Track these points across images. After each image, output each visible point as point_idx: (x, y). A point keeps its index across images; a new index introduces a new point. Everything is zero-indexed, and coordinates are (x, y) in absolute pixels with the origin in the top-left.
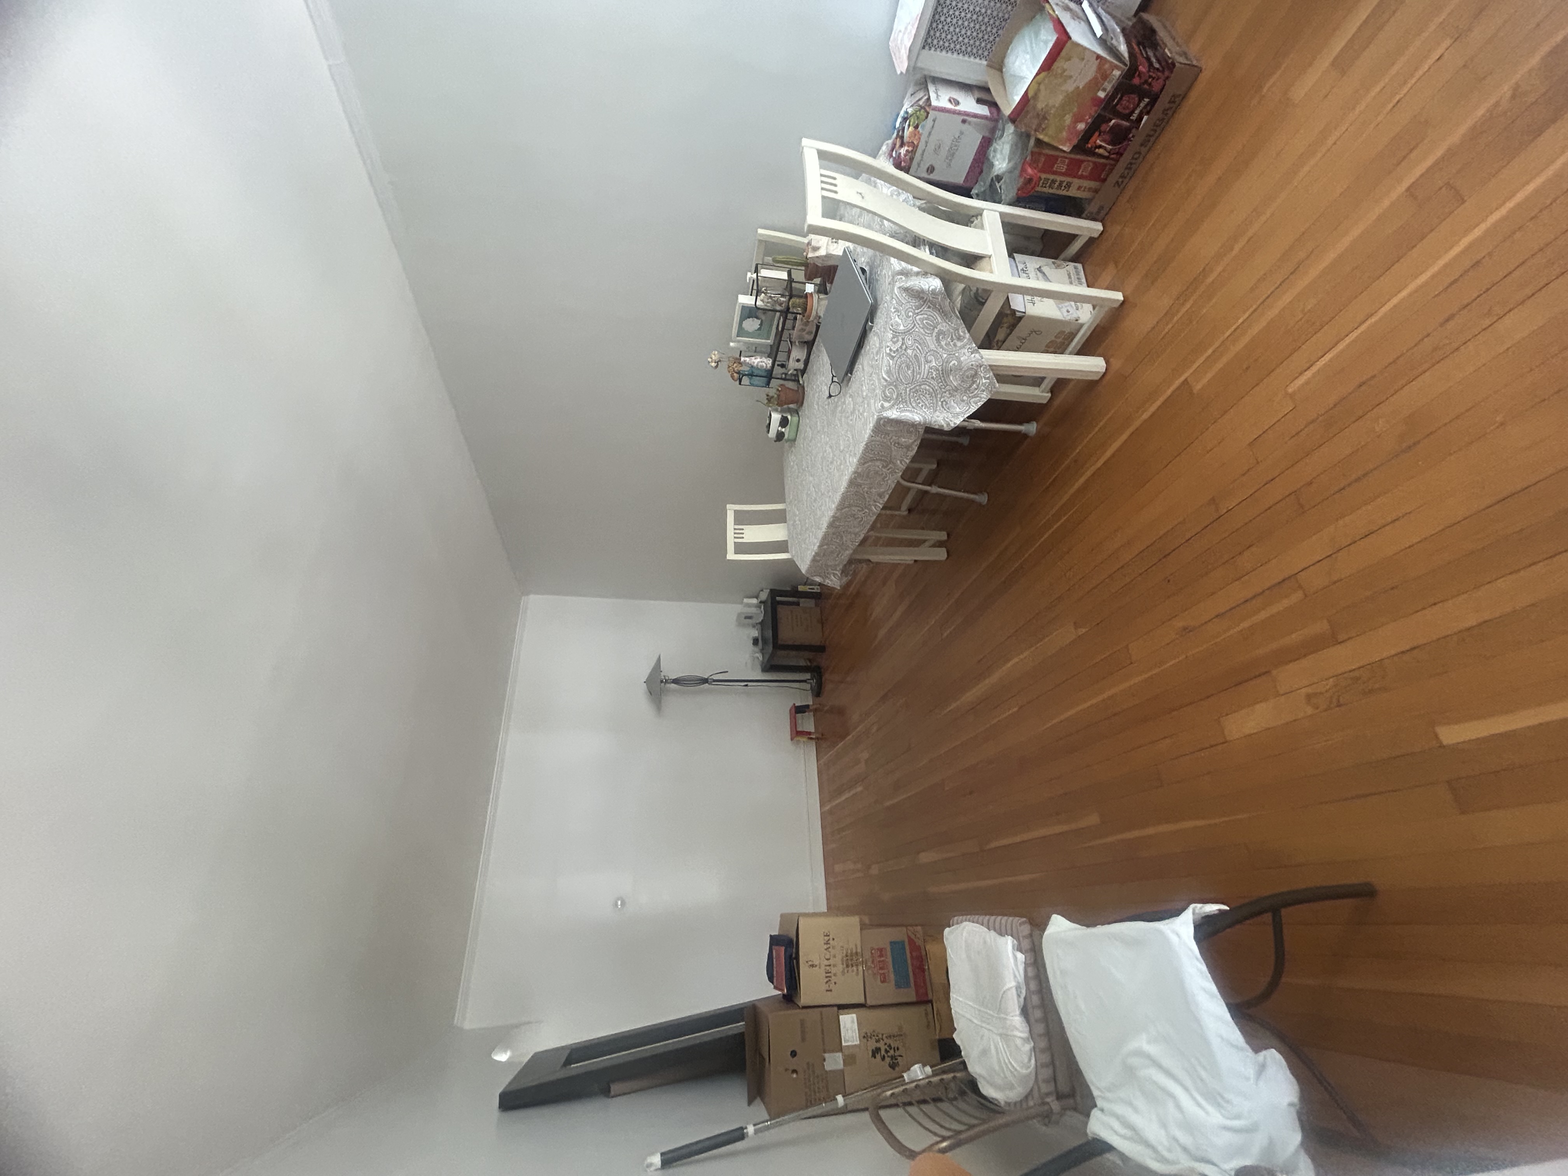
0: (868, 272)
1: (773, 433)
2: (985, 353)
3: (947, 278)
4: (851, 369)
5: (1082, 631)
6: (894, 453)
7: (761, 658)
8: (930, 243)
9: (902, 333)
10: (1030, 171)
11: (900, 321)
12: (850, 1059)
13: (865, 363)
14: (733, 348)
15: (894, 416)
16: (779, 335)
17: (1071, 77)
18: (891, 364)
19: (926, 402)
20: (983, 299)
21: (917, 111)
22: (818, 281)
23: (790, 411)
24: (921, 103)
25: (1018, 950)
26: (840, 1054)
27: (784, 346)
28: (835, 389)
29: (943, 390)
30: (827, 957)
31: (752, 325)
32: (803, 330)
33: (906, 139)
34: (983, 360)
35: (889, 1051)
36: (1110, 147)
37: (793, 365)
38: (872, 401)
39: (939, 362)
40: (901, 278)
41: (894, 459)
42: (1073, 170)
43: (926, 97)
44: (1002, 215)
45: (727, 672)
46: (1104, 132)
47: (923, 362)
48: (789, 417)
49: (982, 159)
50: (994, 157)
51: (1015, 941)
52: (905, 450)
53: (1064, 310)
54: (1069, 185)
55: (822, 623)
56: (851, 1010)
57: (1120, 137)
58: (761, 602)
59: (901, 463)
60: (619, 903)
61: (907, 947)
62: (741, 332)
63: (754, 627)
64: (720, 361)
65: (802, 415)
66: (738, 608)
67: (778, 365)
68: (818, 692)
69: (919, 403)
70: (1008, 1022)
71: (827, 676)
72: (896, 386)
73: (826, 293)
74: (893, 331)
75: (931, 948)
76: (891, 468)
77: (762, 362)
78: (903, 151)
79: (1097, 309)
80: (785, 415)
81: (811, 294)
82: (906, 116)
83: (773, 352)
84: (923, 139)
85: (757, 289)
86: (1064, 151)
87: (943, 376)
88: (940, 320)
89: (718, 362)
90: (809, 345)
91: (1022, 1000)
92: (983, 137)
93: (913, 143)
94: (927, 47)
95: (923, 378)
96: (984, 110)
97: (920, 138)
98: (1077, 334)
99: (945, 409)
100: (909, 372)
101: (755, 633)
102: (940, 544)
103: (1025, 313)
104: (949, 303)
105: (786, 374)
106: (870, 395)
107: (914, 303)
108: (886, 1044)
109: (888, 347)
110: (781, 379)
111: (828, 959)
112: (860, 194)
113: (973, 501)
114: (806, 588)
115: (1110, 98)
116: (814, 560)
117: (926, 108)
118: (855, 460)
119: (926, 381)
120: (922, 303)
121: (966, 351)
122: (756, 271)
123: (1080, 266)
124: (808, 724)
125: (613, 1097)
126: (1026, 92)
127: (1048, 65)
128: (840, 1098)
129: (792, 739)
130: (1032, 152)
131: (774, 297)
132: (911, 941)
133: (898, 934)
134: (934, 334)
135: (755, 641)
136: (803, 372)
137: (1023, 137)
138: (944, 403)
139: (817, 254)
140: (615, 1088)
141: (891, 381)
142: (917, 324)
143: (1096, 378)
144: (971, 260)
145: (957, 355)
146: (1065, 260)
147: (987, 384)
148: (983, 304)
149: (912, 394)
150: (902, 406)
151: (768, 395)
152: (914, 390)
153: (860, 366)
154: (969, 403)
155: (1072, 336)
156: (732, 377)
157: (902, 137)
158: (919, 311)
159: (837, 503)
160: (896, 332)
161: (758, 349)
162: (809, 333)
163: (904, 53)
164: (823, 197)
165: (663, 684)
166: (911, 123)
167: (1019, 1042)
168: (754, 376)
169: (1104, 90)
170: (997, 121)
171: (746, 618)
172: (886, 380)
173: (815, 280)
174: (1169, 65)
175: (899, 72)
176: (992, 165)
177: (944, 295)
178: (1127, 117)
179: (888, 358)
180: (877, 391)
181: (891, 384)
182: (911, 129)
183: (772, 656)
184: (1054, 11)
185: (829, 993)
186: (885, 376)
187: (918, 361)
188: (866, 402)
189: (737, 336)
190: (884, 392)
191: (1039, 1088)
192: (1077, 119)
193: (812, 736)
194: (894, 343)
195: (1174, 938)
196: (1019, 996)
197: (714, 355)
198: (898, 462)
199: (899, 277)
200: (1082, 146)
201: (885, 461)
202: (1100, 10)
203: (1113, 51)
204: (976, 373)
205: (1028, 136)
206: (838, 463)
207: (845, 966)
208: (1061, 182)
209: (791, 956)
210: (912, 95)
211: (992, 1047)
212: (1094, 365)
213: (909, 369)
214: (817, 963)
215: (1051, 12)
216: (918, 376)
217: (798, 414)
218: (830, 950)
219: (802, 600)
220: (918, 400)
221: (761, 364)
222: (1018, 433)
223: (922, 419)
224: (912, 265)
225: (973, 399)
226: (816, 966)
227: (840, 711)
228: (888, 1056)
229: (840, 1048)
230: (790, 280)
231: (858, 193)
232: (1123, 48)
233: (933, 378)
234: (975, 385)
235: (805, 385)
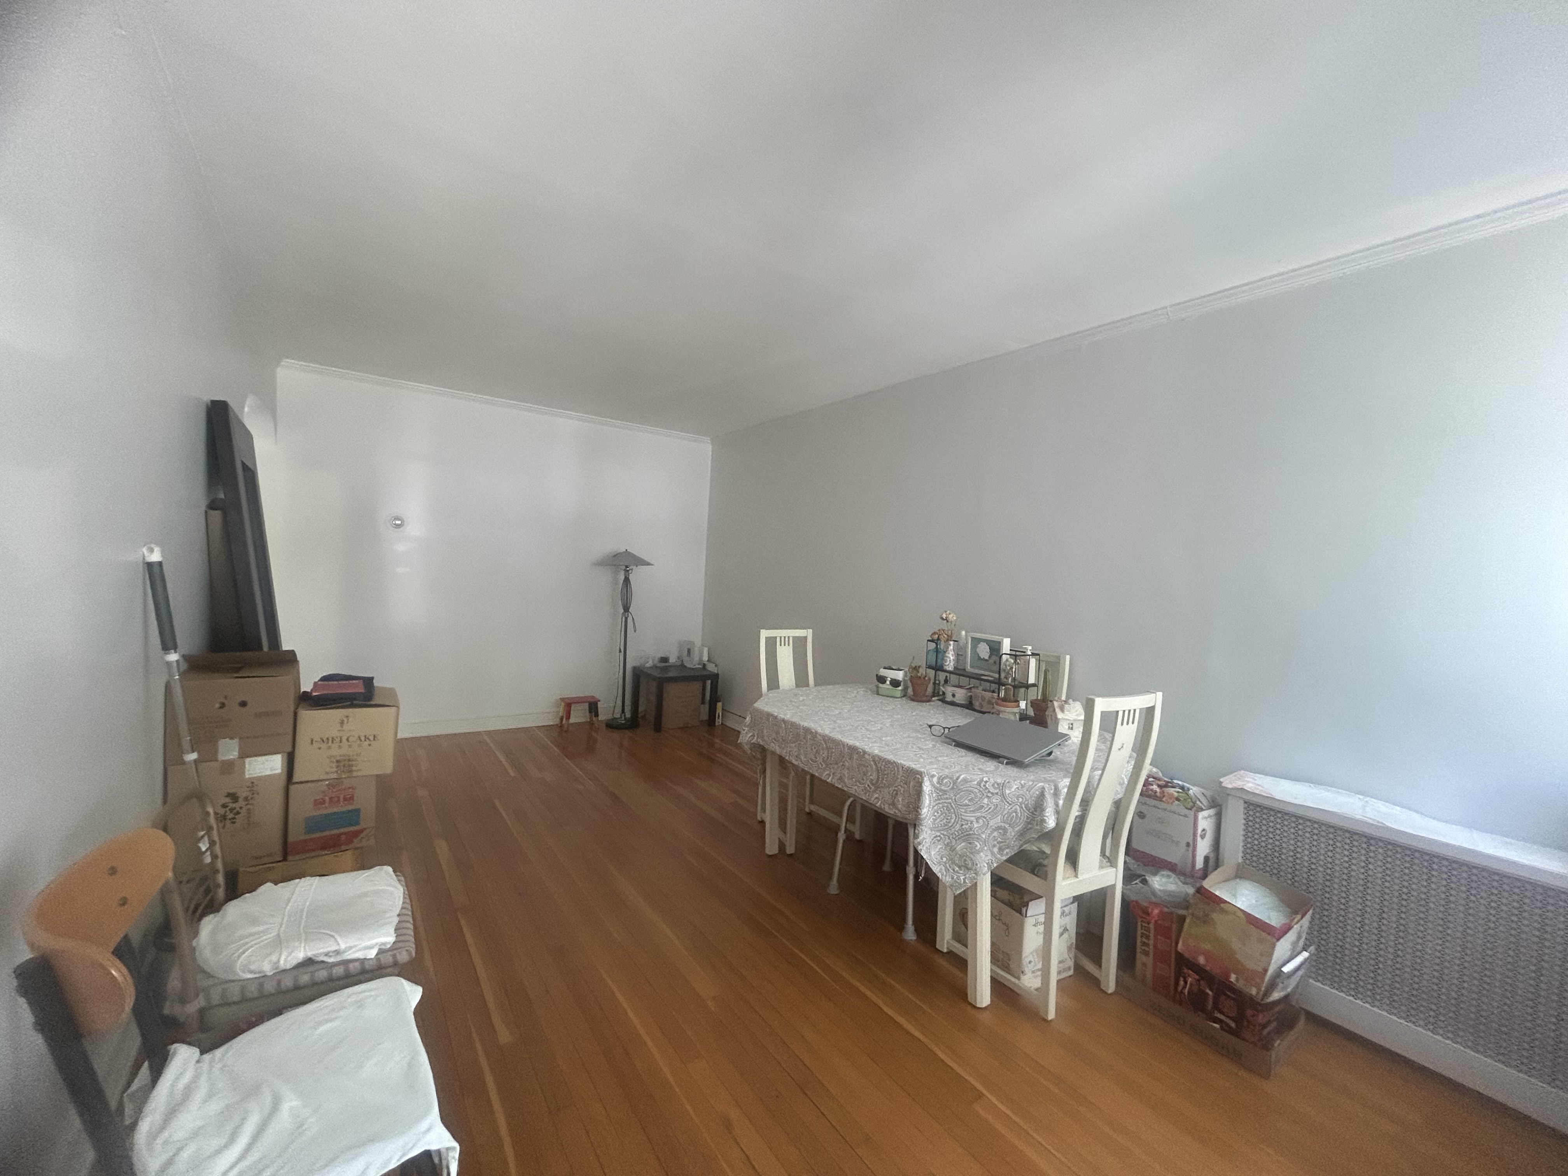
0: (1049, 758)
1: (883, 672)
2: (988, 877)
3: (1054, 836)
4: (959, 745)
5: (711, 1004)
6: (886, 790)
7: (647, 665)
8: (1084, 816)
9: (1003, 792)
10: (1156, 911)
11: (1013, 790)
12: (228, 767)
13: (968, 759)
14: (960, 634)
15: (925, 788)
16: (978, 677)
17: (1244, 944)
18: (973, 783)
19: (938, 820)
20: (1038, 872)
21: (1191, 799)
22: (1031, 712)
23: (906, 689)
24: (1198, 802)
25: (380, 949)
26: (236, 753)
27: (964, 681)
28: (937, 730)
29: (951, 836)
30: (350, 739)
31: (984, 651)
32: (983, 699)
33: (1166, 790)
34: (982, 875)
35: (231, 812)
36: (1186, 993)
37: (949, 690)
38: (935, 766)
39: (977, 831)
40: (1052, 790)
41: (880, 791)
42: (1161, 957)
43: (1204, 808)
44: (1113, 887)
45: (635, 631)
46: (1200, 985)
47: (976, 815)
48: (900, 688)
49: (1158, 865)
50: (1163, 875)
51: (389, 946)
52: (890, 801)
53: (1031, 958)
54: (1146, 954)
55: (684, 728)
56: (285, 769)
57: (1197, 1002)
58: (704, 665)
59: (876, 798)
60: (398, 522)
61: (352, 829)
62: (976, 641)
63: (679, 658)
64: (948, 621)
65: (903, 700)
66: (698, 642)
67: (946, 677)
68: (611, 725)
69: (938, 813)
70: (297, 944)
71: (628, 733)
72: (953, 788)
73: (1021, 719)
74: (1003, 783)
75: (348, 857)
76: (871, 788)
77: (950, 661)
78: (1155, 787)
79: (1036, 992)
80: (902, 684)
81: (1018, 706)
82: (1186, 789)
83: (959, 671)
84: (1169, 807)
85: (1016, 655)
86: (1177, 943)
87: (964, 836)
88: (1016, 829)
89: (946, 619)
90: (969, 705)
91: (321, 958)
92: (1176, 864)
93: (1164, 796)
94: (1246, 805)
95: (961, 815)
96: (1199, 864)
97: (1168, 803)
98: (1009, 974)
99: (933, 839)
100: (967, 801)
101: (673, 660)
102: (782, 847)
103: (1026, 916)
104: (1033, 838)
105: (939, 684)
106: (941, 764)
107: (1031, 802)
108: (241, 808)
109: (989, 779)
110: (935, 680)
111: (348, 740)
112: (1122, 747)
113: (830, 878)
114: (719, 711)
115: (1231, 988)
116: (769, 715)
117: (1194, 807)
118: (876, 752)
119: (959, 818)
120: (1031, 811)
121: (990, 858)
122: (1033, 654)
123: (1071, 972)
124: (579, 716)
125: (206, 512)
126: (1226, 902)
127: (1252, 920)
128: (193, 756)
129: (562, 699)
130: (1171, 913)
131: (1012, 671)
132: (356, 834)
133: (368, 819)
134: (1003, 824)
135: (664, 660)
136: (943, 701)
137: (1185, 903)
138: (939, 838)
139: (1057, 710)
140: (217, 515)
141: (957, 783)
142: (1011, 806)
143: (970, 999)
144: (1073, 858)
145: (986, 848)
146: (1076, 957)
147: (959, 881)
148: (1032, 872)
149: (946, 805)
150: (934, 795)
151: (919, 667)
152: (950, 807)
153: (964, 754)
154: (939, 863)
155: (1007, 968)
156: (935, 633)
157: (1166, 786)
158: (1024, 808)
159: (830, 735)
160: (1002, 787)
161: (961, 658)
162: (981, 705)
163: (1239, 784)
164: (1118, 712)
165: (624, 567)
166: (1180, 794)
167: (274, 958)
168: (937, 654)
169: (1237, 980)
170: (1193, 877)
171: (689, 651)
172: (957, 779)
173: (1032, 709)
174: (1267, 1046)
175: (1222, 780)
176: (1155, 874)
177: (1041, 832)
178: (1216, 1007)
179: (979, 780)
180: (947, 770)
181: (955, 783)
182: (1176, 794)
183: (648, 676)
184: (1297, 923)
185: (310, 741)
186: (962, 777)
187: (977, 810)
188: (933, 760)
189: (971, 637)
190: (947, 777)
191: (215, 985)
192: (1206, 954)
193: (564, 719)
194: (993, 785)
195: (424, 1125)
196: (327, 954)
197: (953, 617)
198: (877, 795)
199: (1053, 787)
200: (1183, 963)
201: (877, 782)
202: (1300, 973)
203: (1272, 986)
204: (969, 869)
205: (1187, 908)
206: (869, 736)
207: (338, 758)
208: (1147, 945)
209: (355, 699)
210: (1203, 794)
211: (261, 928)
212: (984, 995)
213: (969, 800)
214: (345, 727)
215: (1296, 920)
216: (963, 810)
217: (904, 696)
218: (359, 741)
219: (707, 706)
220: (941, 811)
221: (948, 660)
222: (904, 920)
223: (924, 816)
224: (1065, 800)
225: (943, 868)
226: (342, 726)
227: (591, 748)
228: (226, 812)
229: (244, 755)
230: (1027, 686)
231: (1123, 744)
232: (1276, 995)
233: (962, 825)
234: (957, 869)
235: (932, 703)
